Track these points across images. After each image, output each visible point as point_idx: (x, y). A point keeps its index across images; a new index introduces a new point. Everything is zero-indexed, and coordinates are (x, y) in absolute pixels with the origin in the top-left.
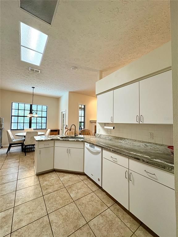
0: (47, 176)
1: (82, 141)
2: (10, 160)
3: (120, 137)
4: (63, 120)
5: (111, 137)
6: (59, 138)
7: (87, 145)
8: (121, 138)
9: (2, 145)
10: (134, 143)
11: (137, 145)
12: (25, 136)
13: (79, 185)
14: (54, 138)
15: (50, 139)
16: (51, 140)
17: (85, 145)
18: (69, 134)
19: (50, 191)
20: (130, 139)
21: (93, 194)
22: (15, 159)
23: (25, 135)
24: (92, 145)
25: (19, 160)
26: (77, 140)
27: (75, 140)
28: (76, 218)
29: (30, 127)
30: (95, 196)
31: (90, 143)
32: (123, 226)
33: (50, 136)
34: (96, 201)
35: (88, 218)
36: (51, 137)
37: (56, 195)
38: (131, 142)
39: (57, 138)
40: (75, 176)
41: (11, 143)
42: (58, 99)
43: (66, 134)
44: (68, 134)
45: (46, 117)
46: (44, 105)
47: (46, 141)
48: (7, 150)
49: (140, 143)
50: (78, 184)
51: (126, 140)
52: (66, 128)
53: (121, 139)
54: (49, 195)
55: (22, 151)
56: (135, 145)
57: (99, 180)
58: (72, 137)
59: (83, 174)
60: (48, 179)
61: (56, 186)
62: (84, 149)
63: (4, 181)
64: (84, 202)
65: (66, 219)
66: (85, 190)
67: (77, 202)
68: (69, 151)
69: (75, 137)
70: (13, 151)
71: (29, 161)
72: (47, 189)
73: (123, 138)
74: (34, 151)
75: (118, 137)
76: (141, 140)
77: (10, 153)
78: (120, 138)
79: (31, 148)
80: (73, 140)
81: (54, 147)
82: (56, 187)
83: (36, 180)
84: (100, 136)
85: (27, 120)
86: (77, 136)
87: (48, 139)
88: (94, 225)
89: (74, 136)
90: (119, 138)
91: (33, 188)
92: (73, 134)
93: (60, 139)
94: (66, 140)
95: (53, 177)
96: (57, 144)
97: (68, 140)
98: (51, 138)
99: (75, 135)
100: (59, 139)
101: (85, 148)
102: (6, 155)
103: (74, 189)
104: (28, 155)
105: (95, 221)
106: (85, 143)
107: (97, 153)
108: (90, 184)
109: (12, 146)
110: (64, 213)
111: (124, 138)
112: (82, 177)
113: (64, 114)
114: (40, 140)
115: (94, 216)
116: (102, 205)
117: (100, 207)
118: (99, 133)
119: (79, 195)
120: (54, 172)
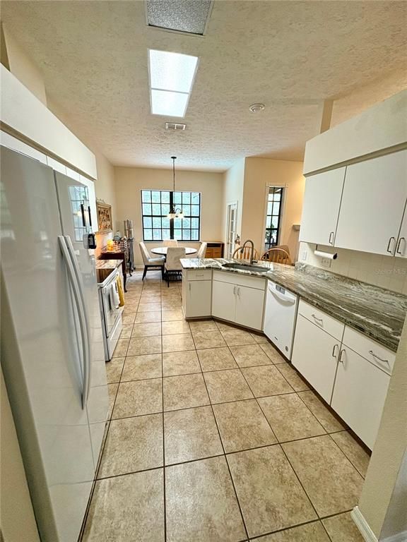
0: (202, 325)
1: (263, 276)
2: (149, 291)
3: (349, 277)
4: (232, 223)
5: (328, 274)
6: (220, 265)
7: (272, 286)
8: (352, 279)
9: (135, 266)
10: (380, 294)
11: (387, 300)
12: (165, 255)
13: (252, 349)
14: (211, 265)
15: (205, 266)
16: (207, 268)
17: (269, 285)
18: (241, 258)
19: (206, 346)
20: (373, 286)
21: (272, 367)
22: (154, 291)
23: (166, 253)
24: (282, 286)
25: (160, 294)
26: (253, 272)
27: (249, 272)
28: (239, 387)
29: (172, 237)
30: (275, 371)
31: (277, 283)
32: (313, 419)
33: (205, 260)
34: (276, 378)
35: (258, 393)
36: (207, 263)
37: (213, 353)
38: (373, 291)
39: (217, 265)
40: (247, 334)
41: (147, 264)
42: (221, 176)
43: (235, 257)
44: (239, 257)
45: (199, 217)
46: (195, 191)
47: (198, 269)
48: (142, 274)
49: (395, 298)
50: (250, 347)
51: (362, 285)
52: (236, 241)
53: (352, 281)
54: (204, 350)
55: (163, 279)
56: (381, 299)
57: (287, 349)
58: (245, 265)
59: (261, 334)
60: (202, 329)
61: (215, 341)
62: (265, 291)
63: (145, 320)
64: (255, 373)
65: (226, 384)
66: (259, 357)
67: (245, 371)
68: (236, 292)
69: (250, 266)
70: (150, 278)
71: (174, 297)
72: (201, 342)
73: (355, 280)
74: (181, 280)
75: (346, 275)
76: (400, 292)
77: (147, 280)
78: (348, 280)
79: (176, 275)
80: (246, 272)
81: (212, 280)
82: (215, 343)
83: (186, 327)
84: (304, 269)
85: (166, 223)
86: (255, 264)
87: (202, 266)
88: (266, 404)
89: (248, 262)
90: (346, 278)
91: (182, 336)
92: (248, 258)
93: (223, 268)
94: (232, 271)
95: (211, 328)
96: (217, 276)
97: (236, 272)
98: (207, 265)
99: (252, 262)
100: (221, 269)
101: (268, 290)
102: (142, 283)
103: (242, 351)
104: (172, 287)
105: (268, 400)
106: (269, 281)
107: (288, 303)
108: (271, 352)
109: (149, 268)
110: (224, 377)
111: (359, 281)
112: (258, 339)
113: (233, 211)
114: (190, 267)
115: (268, 394)
116: (284, 386)
117: (280, 386)
118: (304, 262)
119: (248, 363)
120: (212, 321)
